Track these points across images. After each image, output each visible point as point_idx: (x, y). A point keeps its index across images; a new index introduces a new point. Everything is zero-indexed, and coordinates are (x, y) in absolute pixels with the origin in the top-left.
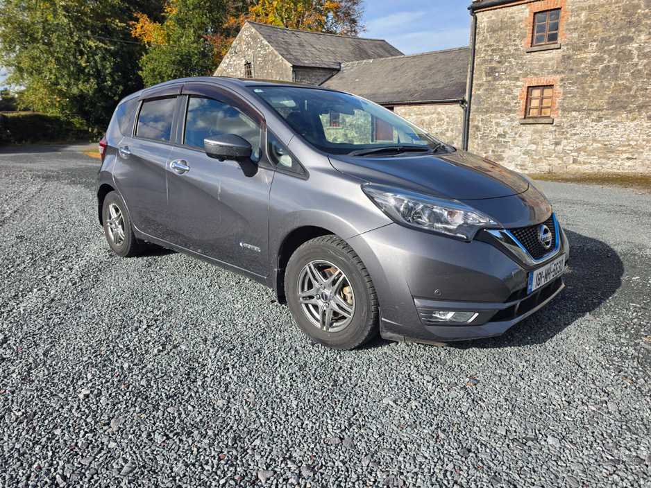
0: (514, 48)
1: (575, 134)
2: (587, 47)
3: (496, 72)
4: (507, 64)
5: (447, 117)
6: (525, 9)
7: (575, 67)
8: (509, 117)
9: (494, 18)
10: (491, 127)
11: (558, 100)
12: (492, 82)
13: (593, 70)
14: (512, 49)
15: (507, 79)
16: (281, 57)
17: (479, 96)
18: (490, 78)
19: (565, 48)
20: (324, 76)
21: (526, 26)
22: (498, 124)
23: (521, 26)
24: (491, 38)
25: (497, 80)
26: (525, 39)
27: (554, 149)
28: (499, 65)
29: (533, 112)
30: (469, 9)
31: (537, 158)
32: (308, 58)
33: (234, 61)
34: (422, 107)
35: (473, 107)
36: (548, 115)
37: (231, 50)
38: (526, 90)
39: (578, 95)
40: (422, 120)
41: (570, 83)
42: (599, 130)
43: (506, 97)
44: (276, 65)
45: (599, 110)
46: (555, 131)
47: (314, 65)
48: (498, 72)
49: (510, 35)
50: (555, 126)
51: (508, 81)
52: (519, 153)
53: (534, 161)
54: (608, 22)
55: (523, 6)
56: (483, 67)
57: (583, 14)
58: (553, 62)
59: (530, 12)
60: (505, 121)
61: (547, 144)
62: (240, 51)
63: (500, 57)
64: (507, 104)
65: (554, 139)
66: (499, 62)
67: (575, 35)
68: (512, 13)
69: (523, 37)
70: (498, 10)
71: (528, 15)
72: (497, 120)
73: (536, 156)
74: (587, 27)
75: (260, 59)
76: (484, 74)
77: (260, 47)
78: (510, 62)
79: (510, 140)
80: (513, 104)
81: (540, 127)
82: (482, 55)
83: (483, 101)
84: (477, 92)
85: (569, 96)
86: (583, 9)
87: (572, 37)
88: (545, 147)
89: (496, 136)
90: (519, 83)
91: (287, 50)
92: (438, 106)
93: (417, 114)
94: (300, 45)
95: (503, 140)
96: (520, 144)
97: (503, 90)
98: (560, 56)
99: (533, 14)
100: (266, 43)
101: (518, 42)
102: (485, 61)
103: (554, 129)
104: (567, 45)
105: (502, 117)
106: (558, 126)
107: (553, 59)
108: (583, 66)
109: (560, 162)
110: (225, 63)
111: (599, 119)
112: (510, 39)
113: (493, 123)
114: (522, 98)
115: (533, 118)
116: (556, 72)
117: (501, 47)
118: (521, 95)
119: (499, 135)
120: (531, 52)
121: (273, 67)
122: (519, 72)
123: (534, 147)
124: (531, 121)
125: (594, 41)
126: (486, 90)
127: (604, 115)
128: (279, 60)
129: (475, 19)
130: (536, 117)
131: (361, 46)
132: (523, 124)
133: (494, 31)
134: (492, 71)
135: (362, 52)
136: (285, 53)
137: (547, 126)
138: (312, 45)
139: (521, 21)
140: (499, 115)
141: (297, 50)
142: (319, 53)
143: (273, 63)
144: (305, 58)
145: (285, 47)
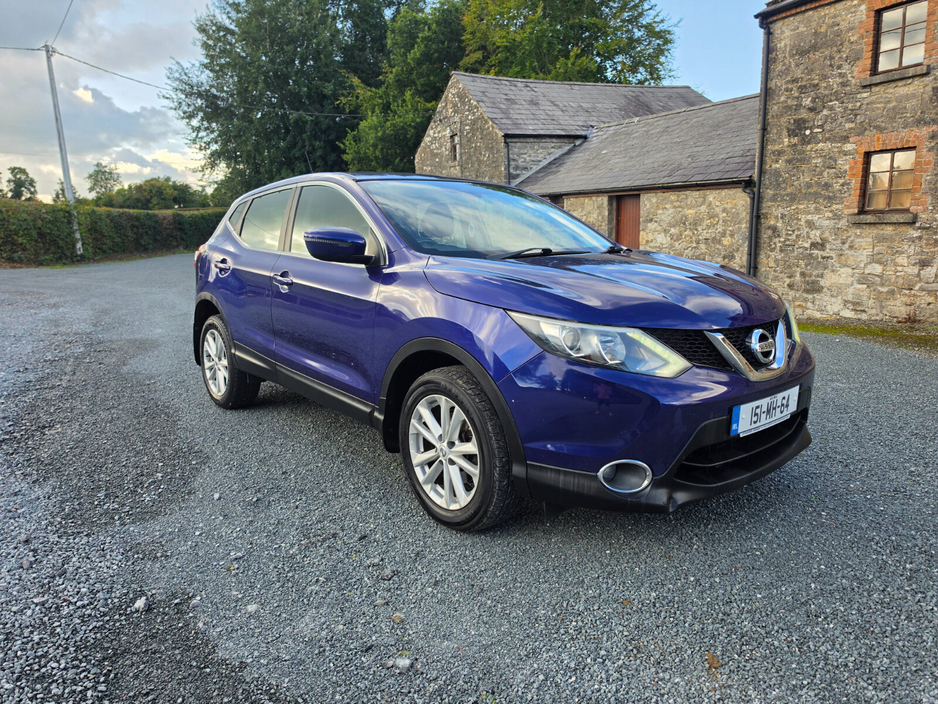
0: (839, 80)
3: (806, 129)
4: (825, 112)
5: (724, 210)
6: (860, 5)
8: (831, 212)
9: (802, 29)
10: (798, 229)
11: (926, 177)
12: (799, 147)
14: (834, 82)
15: (828, 139)
16: (491, 123)
17: (777, 173)
18: (795, 140)
20: (560, 147)
21: (862, 37)
22: (810, 224)
23: (852, 39)
24: (797, 65)
25: (809, 142)
26: (859, 63)
27: (918, 275)
28: (811, 115)
29: (880, 203)
30: (756, 17)
31: (885, 289)
32: (536, 122)
33: (439, 132)
34: (683, 194)
35: (768, 193)
36: (907, 206)
37: (437, 117)
38: (860, 159)
40: (683, 216)
43: (825, 174)
44: (485, 136)
46: (920, 238)
47: (542, 132)
48: (811, 128)
49: (832, 58)
50: (919, 228)
51: (829, 144)
52: (850, 279)
53: (880, 299)
55: (855, 1)
56: (784, 120)
58: (914, 102)
59: (869, 9)
60: (823, 220)
61: (905, 264)
62: (446, 117)
63: (813, 101)
64: (827, 186)
65: (918, 254)
66: (811, 110)
68: (835, 16)
69: (854, 59)
70: (811, 13)
71: (864, 17)
72: (809, 217)
73: (882, 285)
75: (467, 128)
76: (785, 133)
77: (468, 110)
78: (831, 109)
79: (833, 254)
80: (837, 186)
81: (889, 230)
82: (782, 99)
83: (784, 181)
84: (774, 166)
88: (900, 269)
89: (807, 245)
90: (849, 147)
91: (505, 112)
92: (708, 192)
93: (675, 207)
94: (534, 103)
95: (820, 253)
96: (851, 262)
97: (820, 160)
98: (929, 88)
99: (873, 14)
100: (475, 103)
101: (846, 68)
102: (789, 108)
103: (916, 234)
105: (817, 211)
106: (925, 228)
107: (914, 96)
109: (931, 299)
110: (429, 135)
112: (831, 65)
113: (802, 223)
114: (853, 175)
115: (875, 212)
116: (920, 122)
117: (816, 82)
118: (851, 168)
119: (814, 245)
120: (870, 86)
121: (481, 138)
122: (848, 126)
123: (878, 269)
124: (869, 218)
126: (789, 162)
128: (489, 128)
129: (769, 34)
130: (882, 212)
131: (643, 98)
132: (858, 224)
133: (802, 53)
134: (800, 125)
135: (640, 108)
136: (500, 116)
137: (903, 228)
138: (552, 102)
139: (851, 29)
140: (812, 207)
141: (523, 111)
142: (561, 113)
143: (482, 133)
144: (532, 122)
145: (503, 106)
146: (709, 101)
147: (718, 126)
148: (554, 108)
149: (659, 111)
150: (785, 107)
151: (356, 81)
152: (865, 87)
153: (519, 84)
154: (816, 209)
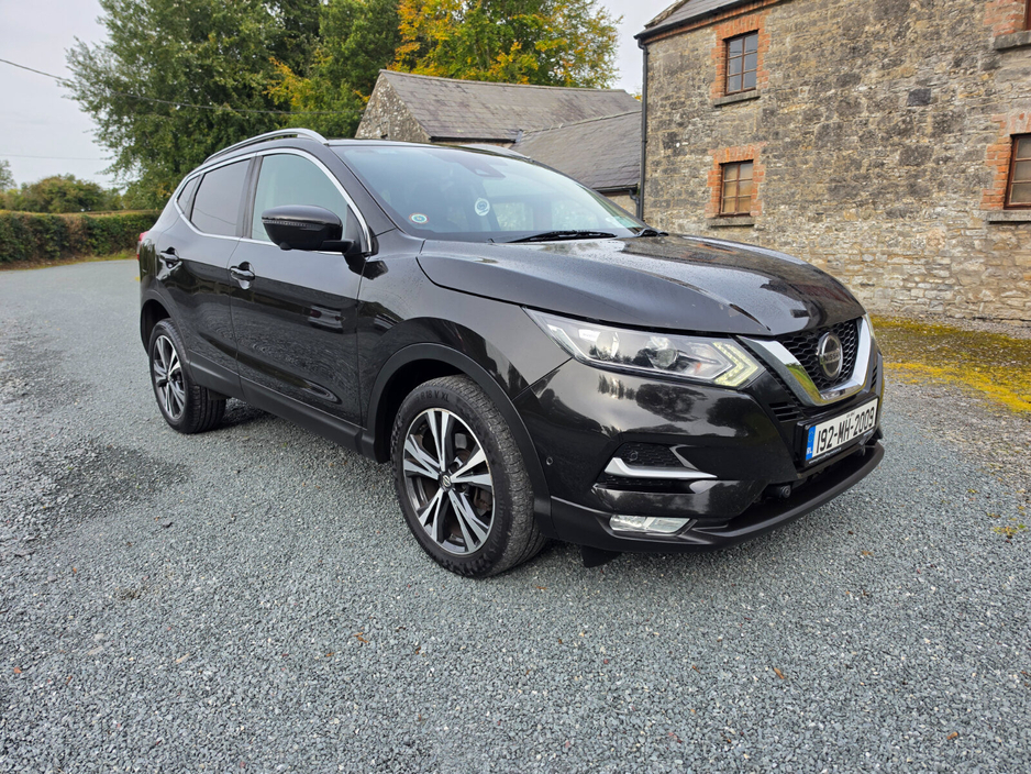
0: (699, 99)
1: (786, 244)
2: (795, 93)
3: (677, 141)
4: (690, 127)
6: (711, 34)
7: (781, 129)
8: (696, 216)
9: (671, 51)
11: (760, 186)
12: (672, 158)
13: (806, 133)
14: (696, 101)
15: (692, 152)
16: (418, 125)
17: (656, 182)
18: (669, 152)
19: (767, 97)
21: (714, 62)
23: (707, 63)
24: (669, 84)
25: (679, 154)
26: (712, 84)
28: (680, 129)
29: (730, 208)
30: (636, 37)
32: (465, 125)
33: (370, 132)
35: (649, 199)
36: (747, 211)
37: (367, 116)
38: (718, 170)
39: (787, 177)
41: (775, 157)
42: (818, 235)
43: (691, 182)
44: (414, 137)
45: (817, 202)
46: (758, 238)
47: (470, 136)
48: (680, 141)
49: (693, 79)
50: (757, 230)
51: (693, 156)
54: (823, 51)
55: (709, 30)
56: (660, 133)
57: (788, 40)
58: (751, 121)
59: (718, 38)
60: (691, 223)
62: (376, 117)
63: (681, 117)
64: (692, 194)
66: (681, 125)
67: (779, 75)
68: (694, 43)
69: (708, 81)
70: (677, 37)
71: (715, 44)
72: (681, 221)
74: (796, 59)
75: (396, 129)
76: (661, 145)
77: (397, 111)
78: (694, 125)
80: (700, 194)
81: (736, 232)
82: (659, 114)
83: (662, 189)
84: (653, 175)
85: (775, 178)
86: (788, 30)
87: (775, 78)
90: (708, 159)
91: (434, 114)
94: (464, 105)
97: (687, 170)
98: (761, 110)
99: (721, 42)
100: (403, 104)
101: (703, 89)
102: (664, 122)
103: (755, 234)
104: (769, 91)
106: (761, 230)
107: (748, 116)
108: (792, 126)
111: (818, 218)
112: (693, 86)
114: (712, 184)
115: (727, 216)
116: (756, 138)
117: (683, 100)
118: (710, 178)
120: (721, 106)
122: (707, 140)
124: (725, 222)
125: (806, 83)
126: (665, 171)
127: (825, 210)
128: (416, 130)
129: (647, 54)
130: (732, 216)
131: (575, 102)
132: (715, 227)
133: (672, 73)
134: (671, 140)
135: (573, 112)
136: (427, 118)
137: (746, 230)
138: (483, 104)
139: (706, 54)
140: (682, 212)
141: (452, 113)
142: (490, 116)
143: (411, 135)
144: (461, 125)
145: (431, 108)
148: (485, 110)
149: (590, 116)
150: (660, 122)
151: (285, 69)
152: (717, 106)
153: (450, 85)
154: (686, 214)
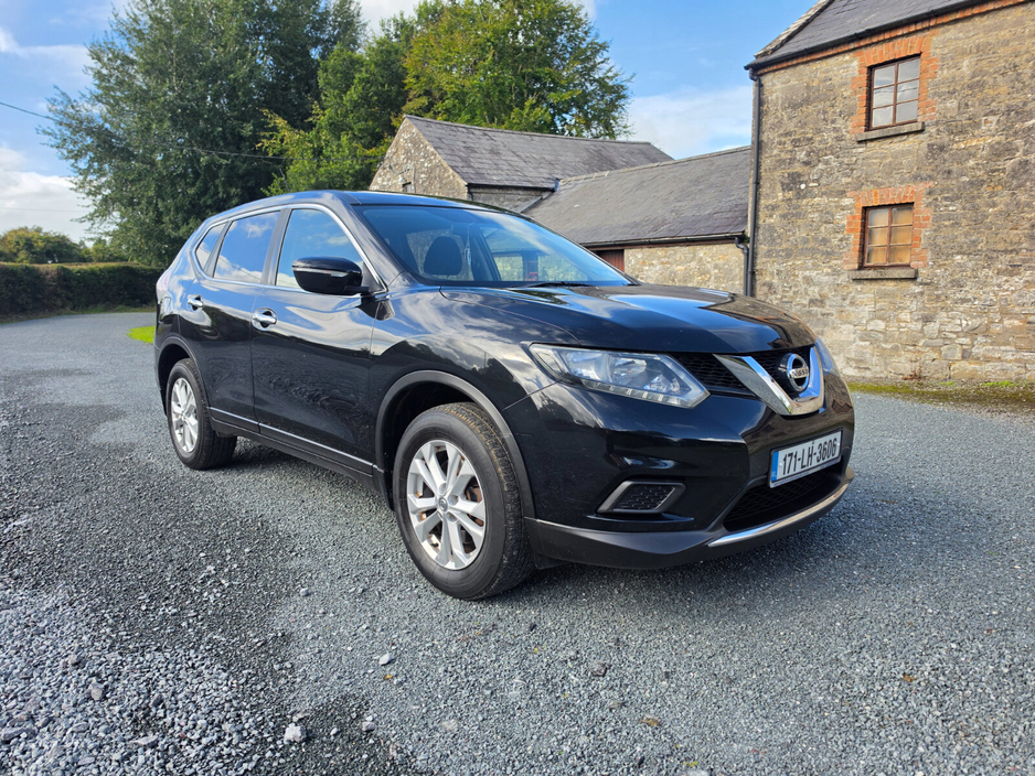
0: (833, 135)
1: (964, 301)
2: (977, 125)
3: (801, 183)
4: (821, 166)
5: (716, 267)
6: (852, 61)
7: (955, 168)
8: (830, 267)
9: (793, 82)
10: (796, 286)
11: (925, 233)
12: (794, 202)
13: (993, 171)
14: (829, 137)
15: (823, 194)
16: (451, 171)
17: (771, 228)
18: (790, 194)
19: (933, 130)
20: (527, 200)
21: (855, 93)
22: (808, 280)
23: (845, 94)
24: (790, 119)
25: (804, 197)
26: (854, 118)
27: (922, 331)
28: (806, 168)
29: (878, 258)
30: (747, 68)
31: (888, 346)
32: (500, 172)
33: (389, 180)
34: (671, 250)
35: (762, 248)
36: (906, 262)
37: (386, 163)
38: (859, 214)
39: (964, 222)
40: (671, 272)
41: (946, 199)
42: (1013, 292)
43: (822, 229)
44: (445, 185)
45: (1011, 251)
46: (922, 293)
47: (507, 183)
48: (806, 182)
49: (825, 112)
50: (921, 284)
51: (825, 199)
52: (852, 336)
53: (883, 353)
54: (1019, 74)
55: (847, 57)
56: (777, 174)
57: (966, 63)
58: (910, 158)
59: (861, 66)
60: (822, 276)
61: (908, 320)
62: (397, 164)
63: (808, 155)
64: (825, 241)
65: (920, 309)
66: (806, 163)
67: (952, 104)
68: (826, 71)
69: (848, 114)
70: (802, 66)
71: (857, 73)
72: (807, 273)
73: (886, 342)
74: (976, 86)
75: (423, 176)
76: (779, 186)
77: (424, 157)
78: (827, 163)
79: (833, 311)
80: (835, 241)
81: (890, 286)
82: (775, 152)
83: (779, 237)
84: (767, 221)
85: (947, 223)
86: (964, 53)
87: (946, 108)
88: (903, 325)
89: (806, 302)
90: (846, 201)
91: (467, 162)
92: (698, 248)
93: (662, 263)
94: (494, 152)
95: (820, 310)
96: (853, 318)
97: (816, 215)
98: (924, 145)
99: (865, 70)
100: (432, 149)
101: (840, 123)
102: (782, 162)
103: (918, 289)
104: (937, 123)
105: (815, 267)
106: (926, 284)
107: (909, 152)
108: (971, 163)
109: (935, 356)
110: (377, 183)
111: (1013, 269)
112: (825, 119)
113: (800, 279)
114: (852, 230)
115: (875, 268)
116: (916, 178)
117: (810, 136)
118: (849, 223)
119: (812, 302)
120: (865, 141)
121: (440, 188)
123: (881, 325)
124: (871, 274)
125: (993, 113)
126: (784, 216)
127: (1024, 261)
128: (449, 177)
129: (760, 86)
130: (882, 267)
132: (858, 280)
133: (795, 106)
134: (793, 181)
135: (603, 162)
136: (461, 165)
137: (905, 284)
138: (514, 153)
139: (845, 84)
140: (810, 264)
141: (484, 161)
142: (524, 164)
143: (441, 182)
144: (495, 172)
145: (463, 155)
146: (671, 159)
147: (697, 181)
148: (516, 158)
150: (779, 160)
152: (860, 142)
153: (477, 132)
154: (814, 264)
